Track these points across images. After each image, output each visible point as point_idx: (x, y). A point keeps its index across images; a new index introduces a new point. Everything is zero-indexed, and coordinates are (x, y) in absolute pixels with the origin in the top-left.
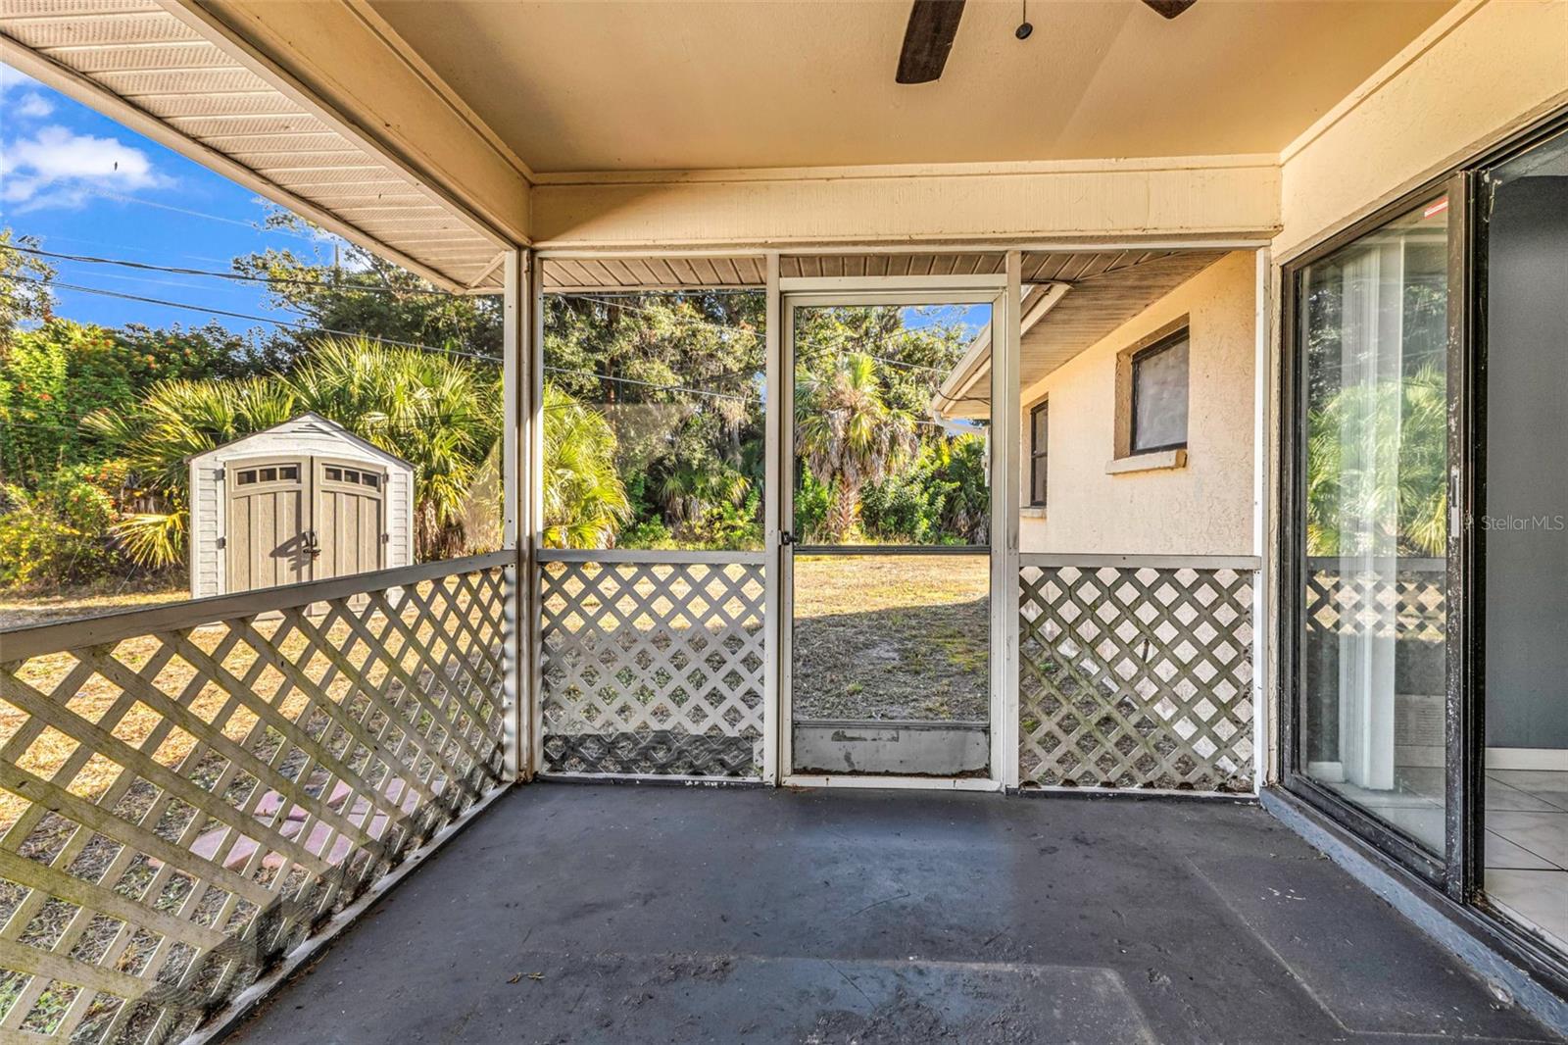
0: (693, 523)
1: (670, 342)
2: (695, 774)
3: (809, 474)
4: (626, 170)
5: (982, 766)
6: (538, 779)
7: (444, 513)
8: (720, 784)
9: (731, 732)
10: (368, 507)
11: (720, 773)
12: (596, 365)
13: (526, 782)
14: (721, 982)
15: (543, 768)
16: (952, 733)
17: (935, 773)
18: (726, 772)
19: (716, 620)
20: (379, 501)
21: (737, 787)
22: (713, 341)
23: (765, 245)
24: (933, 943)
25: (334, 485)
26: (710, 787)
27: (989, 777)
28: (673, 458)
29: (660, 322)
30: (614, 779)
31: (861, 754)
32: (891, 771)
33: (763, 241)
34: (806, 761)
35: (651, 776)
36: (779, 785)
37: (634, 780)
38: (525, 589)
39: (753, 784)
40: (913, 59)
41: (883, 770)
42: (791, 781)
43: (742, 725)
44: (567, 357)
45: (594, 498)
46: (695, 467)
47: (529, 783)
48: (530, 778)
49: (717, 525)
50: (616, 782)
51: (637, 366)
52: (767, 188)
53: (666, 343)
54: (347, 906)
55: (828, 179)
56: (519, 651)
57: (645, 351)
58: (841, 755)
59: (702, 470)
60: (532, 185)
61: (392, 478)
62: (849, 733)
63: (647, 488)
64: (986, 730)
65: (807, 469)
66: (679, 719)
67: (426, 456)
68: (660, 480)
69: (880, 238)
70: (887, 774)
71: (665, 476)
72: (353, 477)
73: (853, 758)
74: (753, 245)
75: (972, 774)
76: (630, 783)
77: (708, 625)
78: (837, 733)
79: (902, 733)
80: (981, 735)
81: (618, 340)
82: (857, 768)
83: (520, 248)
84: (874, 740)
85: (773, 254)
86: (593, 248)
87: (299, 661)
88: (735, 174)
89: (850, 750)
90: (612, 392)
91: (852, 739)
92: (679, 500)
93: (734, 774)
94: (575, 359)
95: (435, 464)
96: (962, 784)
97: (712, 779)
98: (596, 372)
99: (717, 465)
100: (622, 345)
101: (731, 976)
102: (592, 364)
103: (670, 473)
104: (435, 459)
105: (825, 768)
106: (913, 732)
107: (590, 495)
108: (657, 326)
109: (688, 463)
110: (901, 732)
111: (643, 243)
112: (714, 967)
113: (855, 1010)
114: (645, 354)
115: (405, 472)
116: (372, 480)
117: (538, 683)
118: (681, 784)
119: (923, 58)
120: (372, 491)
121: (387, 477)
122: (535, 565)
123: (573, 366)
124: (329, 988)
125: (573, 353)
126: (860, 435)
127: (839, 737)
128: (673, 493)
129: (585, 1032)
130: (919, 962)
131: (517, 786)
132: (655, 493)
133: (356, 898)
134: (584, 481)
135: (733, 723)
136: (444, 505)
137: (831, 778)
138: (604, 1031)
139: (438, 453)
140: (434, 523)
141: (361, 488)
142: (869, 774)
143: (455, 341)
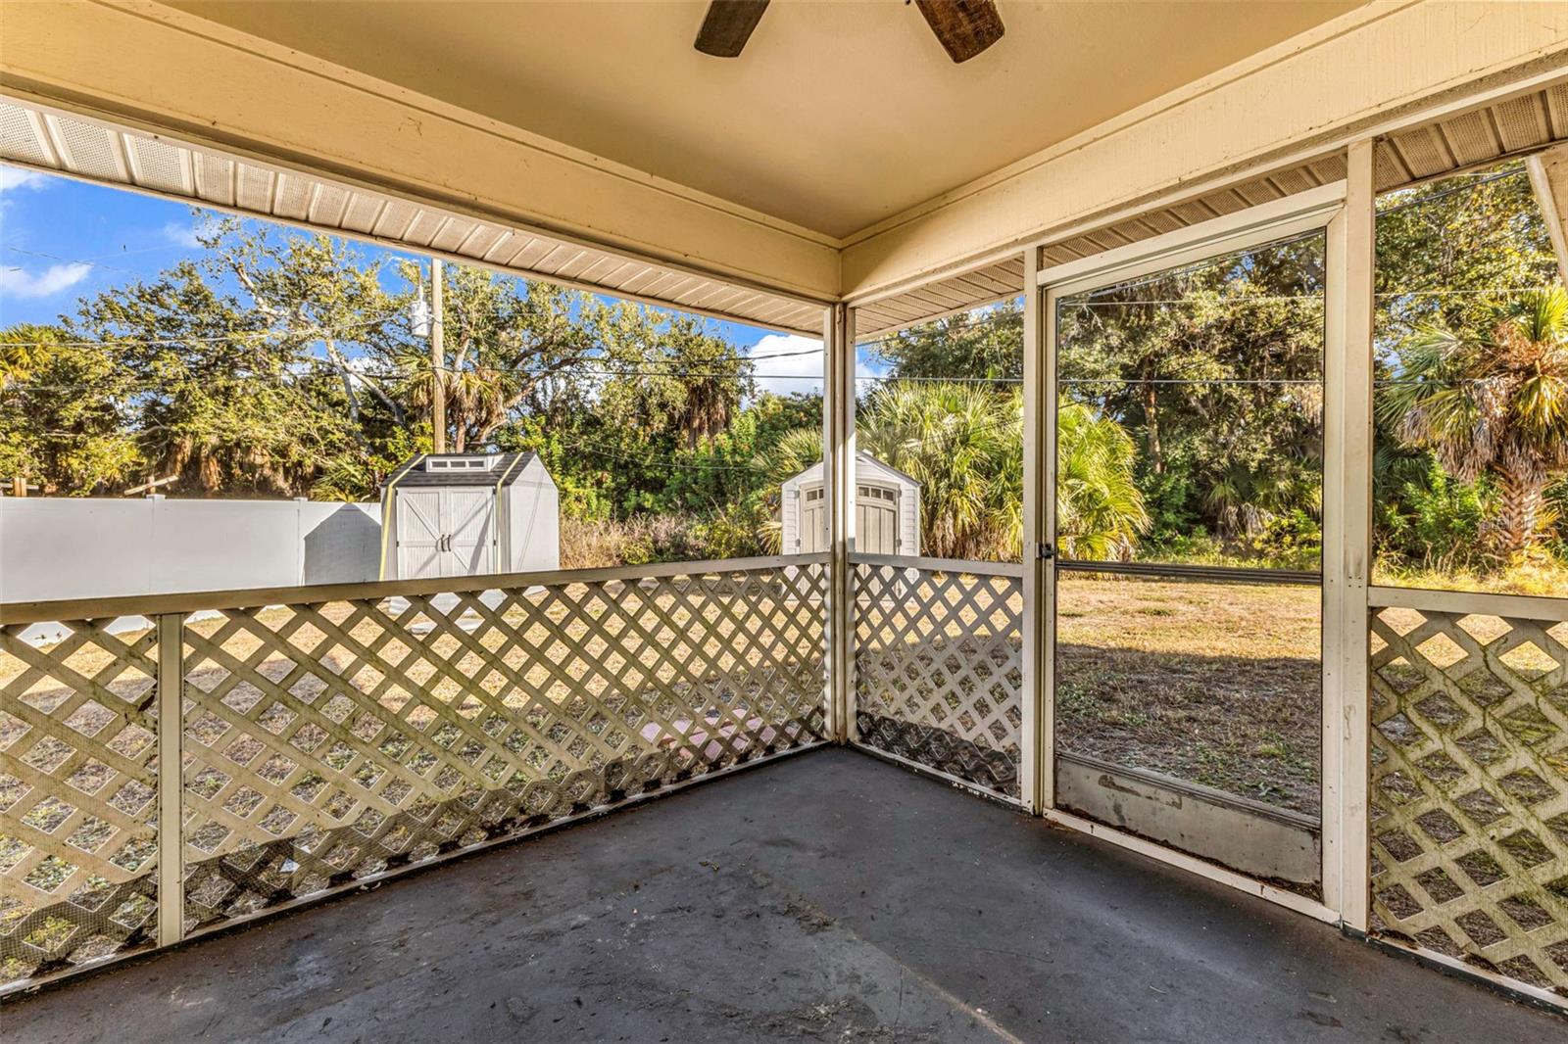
0: (1250, 535)
1: (1218, 328)
2: (965, 778)
3: (1440, 471)
4: (900, 212)
5: (1309, 881)
6: (849, 746)
7: (960, 522)
8: (982, 794)
9: (997, 747)
10: (888, 517)
11: (986, 785)
12: (1121, 369)
13: (838, 744)
14: (809, 934)
15: (854, 736)
16: (1258, 821)
17: (1233, 866)
18: (991, 785)
19: (983, 630)
20: (894, 512)
21: (996, 803)
22: (1281, 316)
23: (1017, 242)
24: (1019, 1012)
25: (864, 500)
26: (972, 795)
27: (1320, 899)
28: (1224, 461)
29: (1201, 308)
30: (899, 762)
31: (1134, 809)
32: (1172, 843)
33: (1013, 239)
34: (1068, 798)
35: (929, 769)
36: (1040, 816)
37: (913, 768)
38: (839, 585)
39: (1011, 804)
40: (957, 36)
41: (1162, 839)
42: (1053, 815)
43: (1007, 742)
44: (1089, 366)
45: (1106, 508)
46: (1252, 470)
47: (840, 747)
48: (843, 742)
49: (1288, 539)
50: (900, 766)
51: (1174, 362)
52: (1018, 182)
53: (1213, 331)
54: (671, 782)
55: (1080, 148)
56: (835, 636)
57: (1185, 344)
58: (1110, 804)
59: (1264, 472)
60: (840, 250)
61: (904, 493)
62: (1118, 781)
63: (1190, 496)
64: (1316, 833)
65: (1436, 464)
66: (950, 721)
67: (947, 474)
68: (1205, 486)
69: (1141, 194)
70: (1165, 844)
71: (1214, 482)
72: (877, 493)
73: (1124, 812)
74: (1007, 246)
75: (1292, 887)
76: (909, 769)
77: (977, 632)
78: (1104, 777)
79: (1186, 801)
80: (1307, 838)
81: (1149, 339)
82: (1127, 824)
83: (833, 304)
84: (1150, 798)
85: (1030, 250)
86: (881, 290)
87: (636, 614)
88: (988, 180)
89: (1120, 801)
90: (1153, 395)
91: (1122, 789)
92: (1233, 509)
93: (999, 790)
94: (1097, 367)
95: (952, 480)
96: (1271, 893)
97: (980, 788)
98: (1123, 377)
99: (1287, 466)
100: (1156, 343)
101: (821, 934)
102: (1117, 368)
103: (1219, 477)
104: (953, 476)
105: (1091, 813)
106: (1201, 804)
107: (1102, 505)
108: (1196, 314)
109: (1244, 465)
110: (1184, 799)
111: (912, 275)
112: (815, 922)
113: (878, 1013)
114: (1186, 347)
115: (912, 487)
116: (890, 495)
117: (851, 665)
118: (948, 784)
119: (967, 28)
120: (889, 504)
121: (900, 493)
122: (847, 566)
123: (1096, 374)
124: (632, 823)
125: (1096, 361)
126: (1537, 410)
127: (1106, 782)
128: (1223, 501)
129: (704, 913)
130: (983, 1018)
131: (831, 745)
132: (1199, 501)
133: (679, 780)
134: (1096, 490)
135: (998, 738)
136: (960, 517)
137: (1096, 826)
138: (713, 919)
139: (955, 470)
140: (951, 531)
141: (883, 502)
142: (1142, 837)
143: (996, 367)
